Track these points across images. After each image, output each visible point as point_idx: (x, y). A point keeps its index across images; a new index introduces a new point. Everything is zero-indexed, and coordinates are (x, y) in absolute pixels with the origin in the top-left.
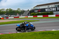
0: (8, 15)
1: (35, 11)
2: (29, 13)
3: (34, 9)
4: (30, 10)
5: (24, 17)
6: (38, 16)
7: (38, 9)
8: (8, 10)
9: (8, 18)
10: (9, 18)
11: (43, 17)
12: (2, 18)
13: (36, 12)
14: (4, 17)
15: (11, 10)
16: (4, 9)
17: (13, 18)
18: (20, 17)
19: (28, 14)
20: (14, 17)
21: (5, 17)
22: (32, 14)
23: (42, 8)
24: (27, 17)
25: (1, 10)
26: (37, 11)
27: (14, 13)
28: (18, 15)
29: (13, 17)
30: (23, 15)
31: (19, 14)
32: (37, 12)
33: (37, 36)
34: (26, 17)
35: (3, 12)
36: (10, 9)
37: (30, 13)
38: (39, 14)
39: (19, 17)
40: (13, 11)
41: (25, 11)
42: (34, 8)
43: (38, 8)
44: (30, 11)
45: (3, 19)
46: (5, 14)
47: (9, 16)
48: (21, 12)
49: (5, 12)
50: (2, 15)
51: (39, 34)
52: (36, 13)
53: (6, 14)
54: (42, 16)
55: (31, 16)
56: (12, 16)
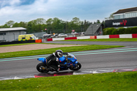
0: (52, 33)
1: (114, 24)
2: (100, 28)
3: (112, 19)
4: (101, 22)
5: (88, 37)
6: (121, 36)
7: (122, 19)
8: (52, 23)
9: (51, 40)
10: (54, 39)
11: (133, 37)
12: (37, 39)
13: (116, 26)
14: (42, 38)
15: (59, 21)
16: (43, 19)
17: (63, 39)
18: (78, 38)
19: (98, 31)
20: (66, 39)
21: (45, 37)
22: (106, 30)
23: (131, 17)
24: (96, 38)
25: (35, 21)
26: (119, 24)
27: (65, 28)
28: (73, 34)
29: (62, 37)
30: (86, 33)
31: (77, 32)
32: (119, 26)
33: (119, 82)
34: (93, 37)
35: (40, 25)
36: (55, 19)
37: (103, 28)
38: (123, 32)
39: (75, 38)
40: (63, 24)
41: (91, 23)
42: (112, 16)
43: (121, 16)
44: (102, 25)
45: (40, 41)
46: (44, 31)
47: (55, 34)
48: (82, 25)
49: (44, 26)
50: (37, 34)
51: (125, 77)
52: (117, 28)
53: (46, 31)
54: (130, 36)
55: (104, 34)
56: (60, 35)
